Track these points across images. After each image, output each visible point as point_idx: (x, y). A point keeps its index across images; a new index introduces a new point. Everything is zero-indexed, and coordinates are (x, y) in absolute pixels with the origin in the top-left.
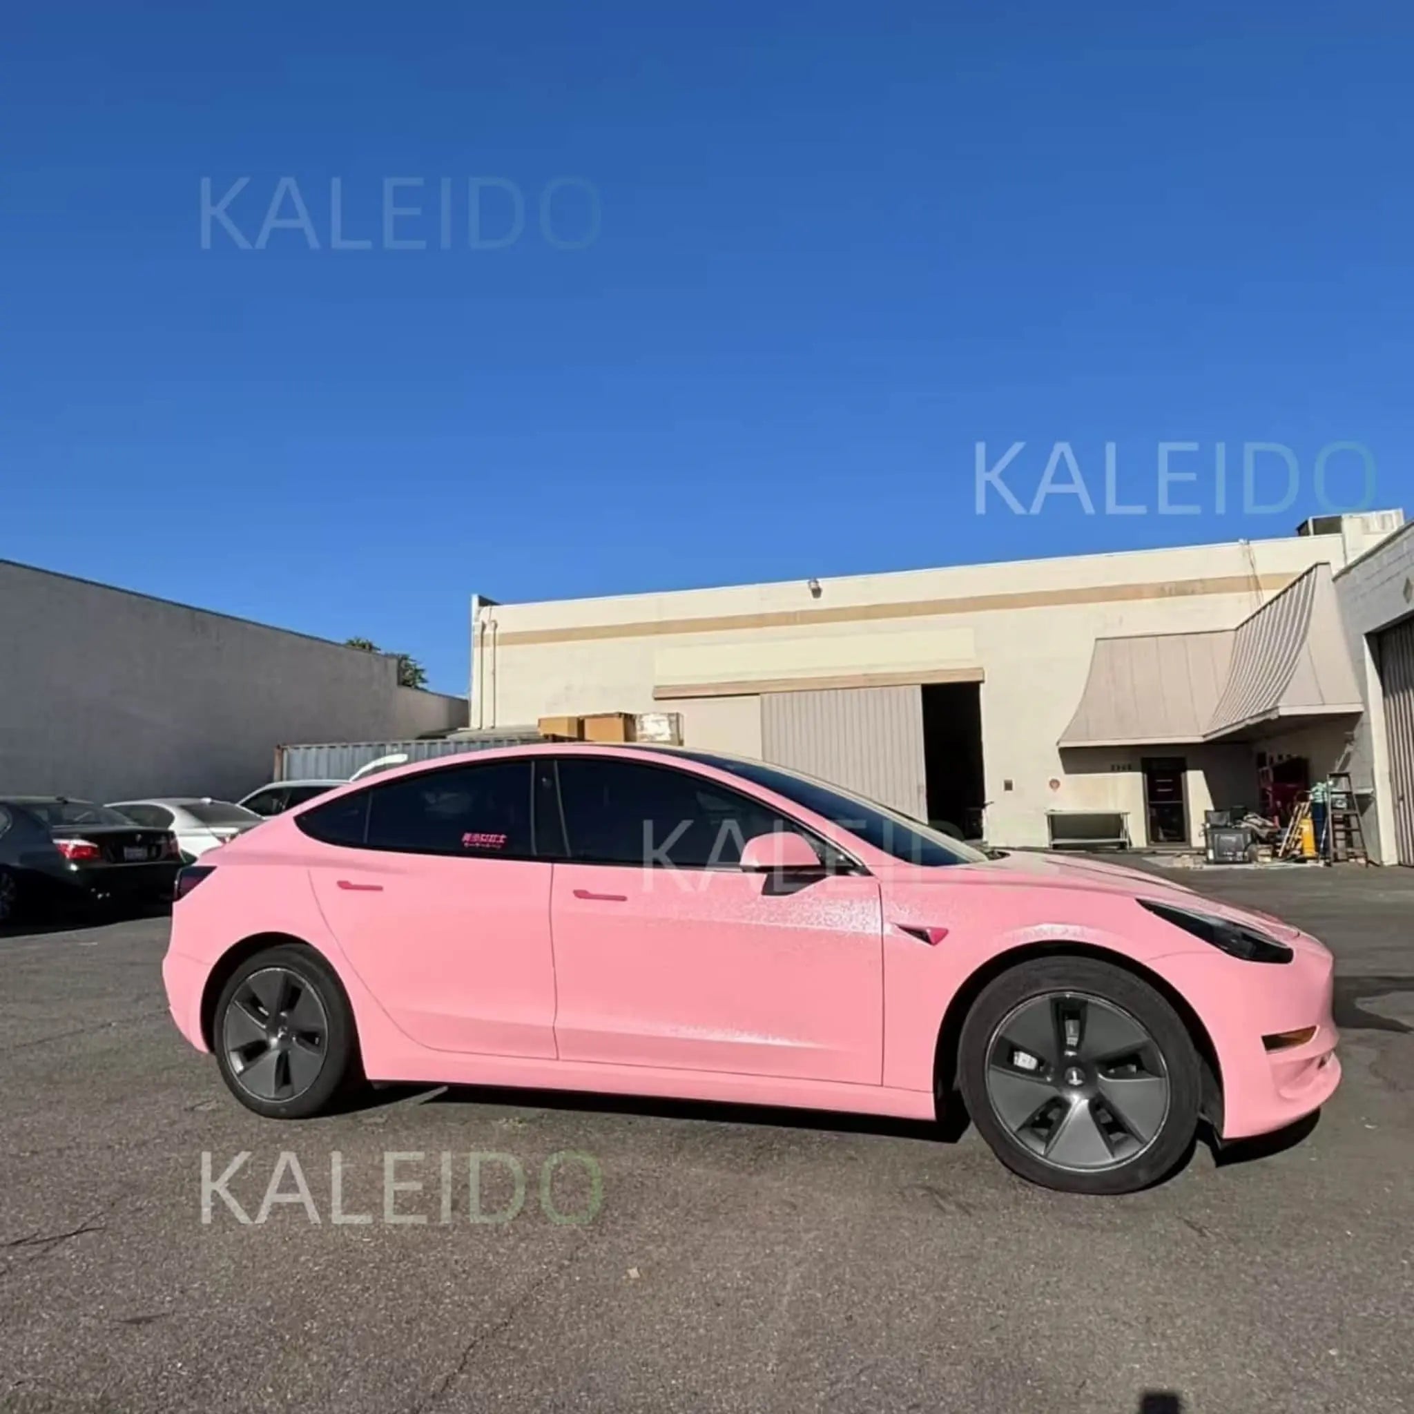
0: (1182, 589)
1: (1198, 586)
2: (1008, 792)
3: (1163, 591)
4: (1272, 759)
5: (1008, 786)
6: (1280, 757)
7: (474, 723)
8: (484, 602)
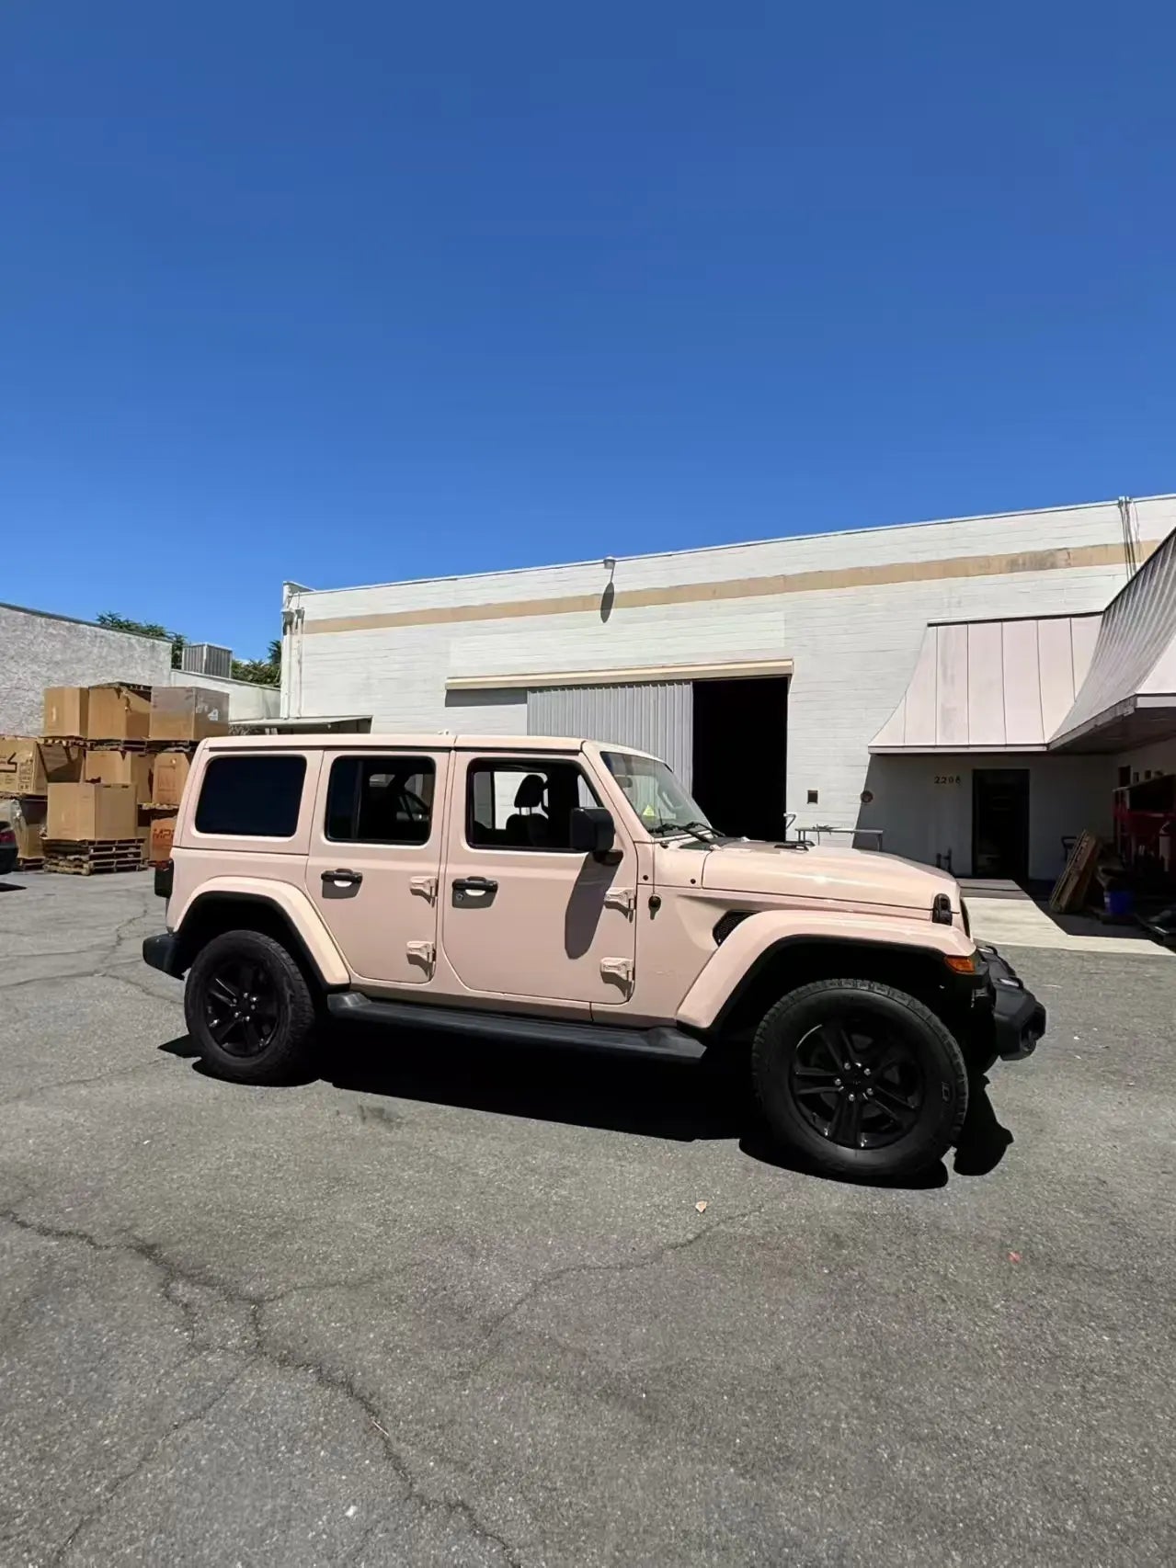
0: (1041, 562)
1: (1063, 556)
2: (813, 805)
3: (1015, 564)
4: (1137, 775)
5: (813, 797)
6: (1148, 774)
7: (283, 714)
8: (294, 589)
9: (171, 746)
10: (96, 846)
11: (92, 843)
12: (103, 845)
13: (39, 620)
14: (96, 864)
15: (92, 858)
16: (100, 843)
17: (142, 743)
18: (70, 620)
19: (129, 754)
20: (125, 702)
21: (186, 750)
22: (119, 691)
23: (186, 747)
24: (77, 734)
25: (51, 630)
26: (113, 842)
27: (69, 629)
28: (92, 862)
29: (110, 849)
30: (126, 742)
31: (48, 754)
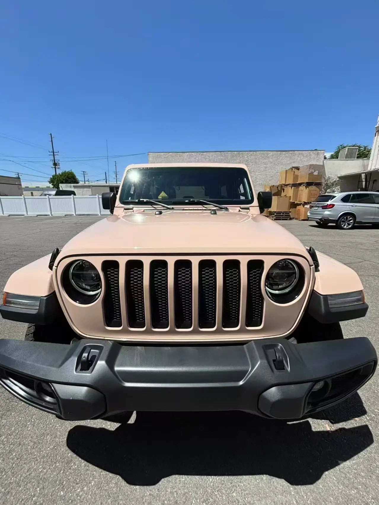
9: (302, 184)
10: (277, 213)
11: (276, 212)
12: (279, 213)
13: (284, 153)
14: (276, 218)
15: (275, 216)
16: (278, 212)
17: (297, 184)
18: (292, 151)
19: (293, 187)
20: (293, 172)
21: (305, 185)
22: (292, 169)
23: (305, 184)
24: (284, 183)
25: (287, 155)
26: (282, 212)
27: (292, 154)
28: (275, 217)
29: (281, 214)
30: (293, 184)
31: (273, 189)
